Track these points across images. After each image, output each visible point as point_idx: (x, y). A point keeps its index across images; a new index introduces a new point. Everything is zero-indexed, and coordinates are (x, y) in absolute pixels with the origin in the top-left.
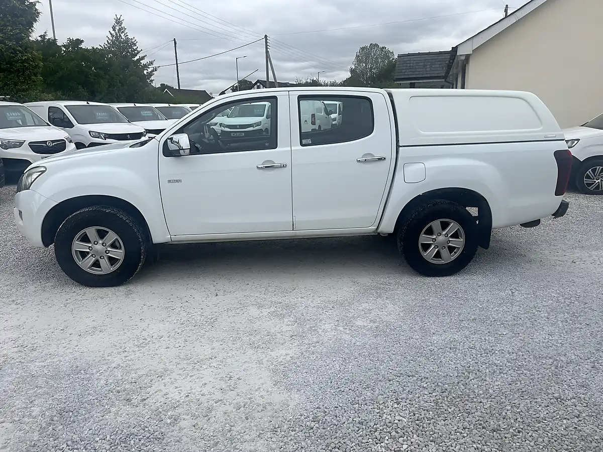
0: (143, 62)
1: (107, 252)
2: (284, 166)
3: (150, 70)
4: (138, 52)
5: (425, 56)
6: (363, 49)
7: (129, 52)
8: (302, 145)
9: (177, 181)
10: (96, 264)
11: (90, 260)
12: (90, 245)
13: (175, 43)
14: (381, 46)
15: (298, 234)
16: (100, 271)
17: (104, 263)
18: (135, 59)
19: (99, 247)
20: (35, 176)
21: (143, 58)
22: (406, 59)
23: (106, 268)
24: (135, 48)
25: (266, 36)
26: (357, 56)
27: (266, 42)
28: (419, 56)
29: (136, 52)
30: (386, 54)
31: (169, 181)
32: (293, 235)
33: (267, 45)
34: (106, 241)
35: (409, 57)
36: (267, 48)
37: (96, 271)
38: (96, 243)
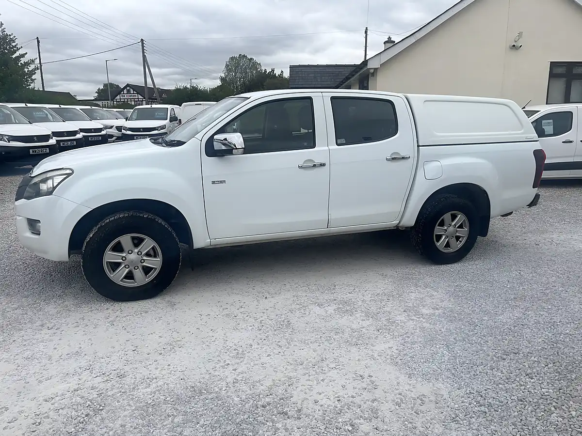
0: (23, 60)
1: (142, 261)
2: (323, 165)
3: (30, 69)
4: (18, 49)
5: (315, 68)
6: (232, 58)
7: (7, 49)
8: (338, 145)
9: (221, 182)
10: (130, 276)
11: (123, 271)
12: (124, 255)
13: (38, 42)
14: (249, 57)
15: (331, 232)
16: (132, 283)
17: (138, 274)
18: (14, 56)
19: (133, 257)
20: (57, 180)
21: (23, 56)
22: (297, 70)
23: (141, 279)
24: (13, 44)
25: (142, 40)
26: (227, 66)
27: (143, 46)
28: (309, 68)
29: (15, 49)
30: (255, 65)
31: (213, 183)
32: (328, 233)
33: (143, 50)
34: (142, 249)
35: (300, 68)
36: (143, 52)
37: (129, 284)
38: (130, 252)
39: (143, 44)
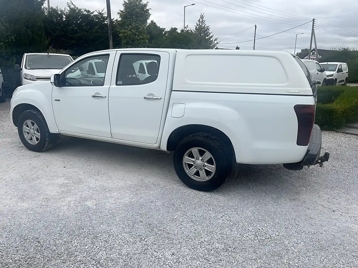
9: (58, 100)
39: (314, 22)
